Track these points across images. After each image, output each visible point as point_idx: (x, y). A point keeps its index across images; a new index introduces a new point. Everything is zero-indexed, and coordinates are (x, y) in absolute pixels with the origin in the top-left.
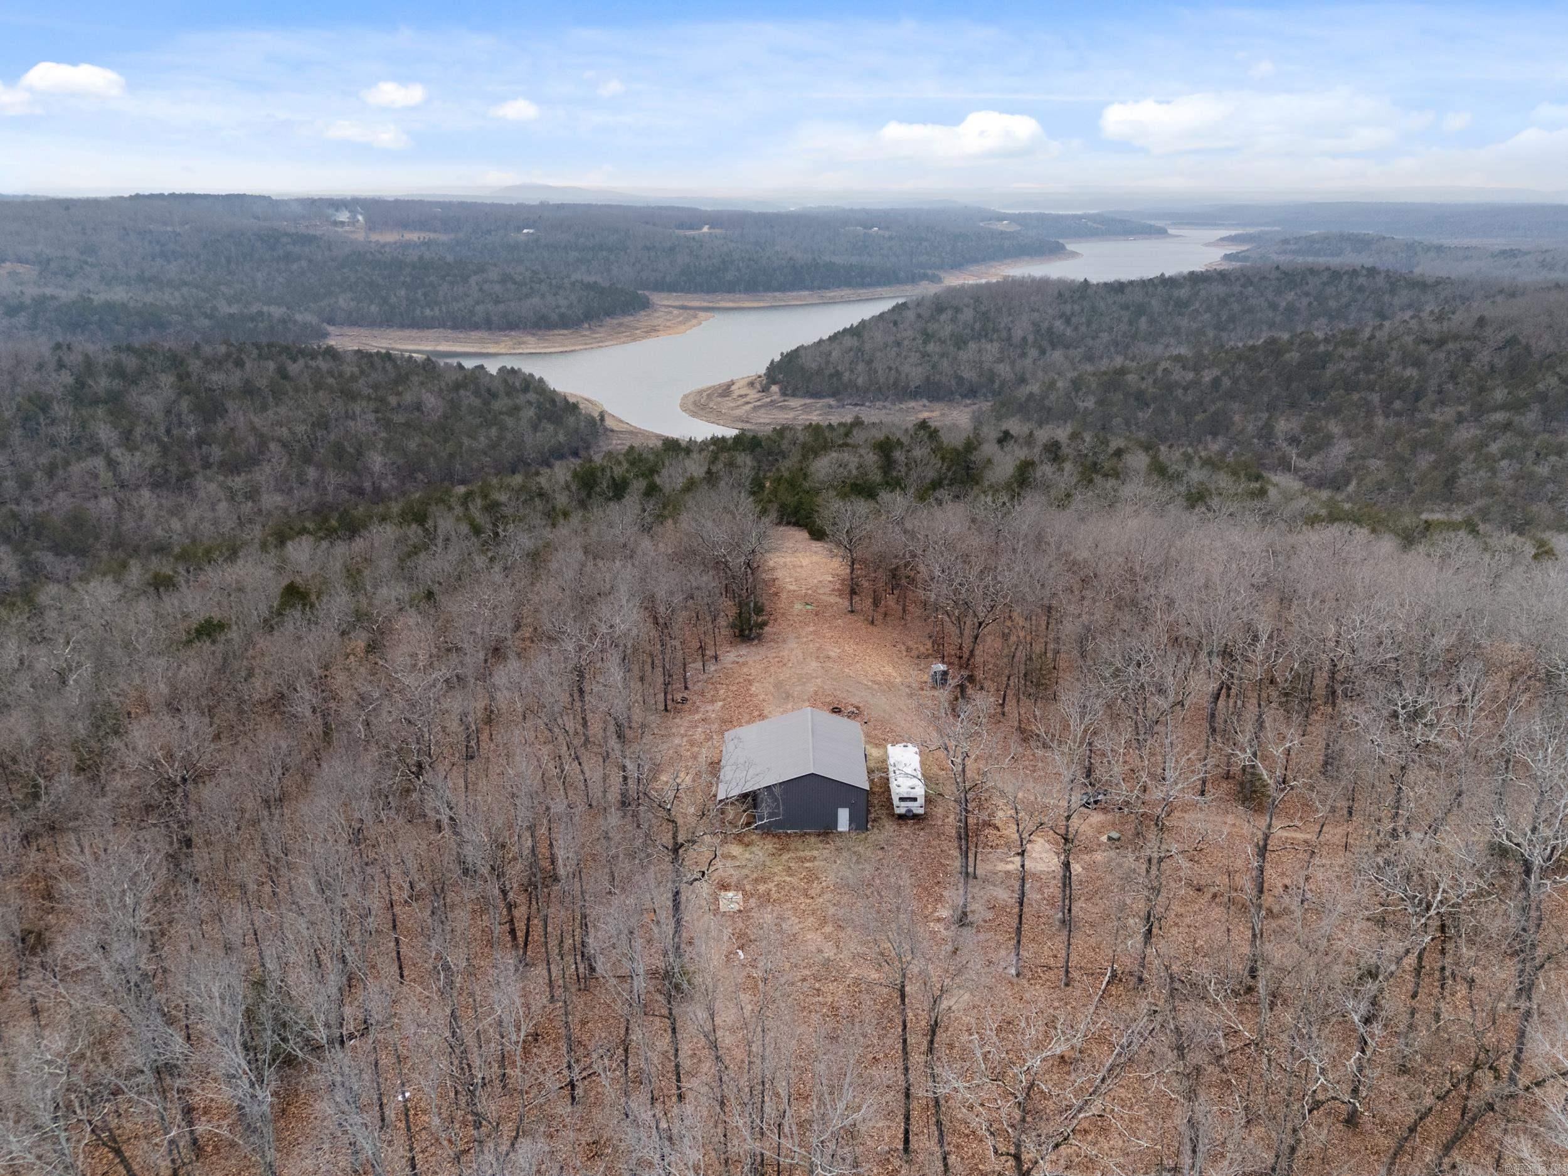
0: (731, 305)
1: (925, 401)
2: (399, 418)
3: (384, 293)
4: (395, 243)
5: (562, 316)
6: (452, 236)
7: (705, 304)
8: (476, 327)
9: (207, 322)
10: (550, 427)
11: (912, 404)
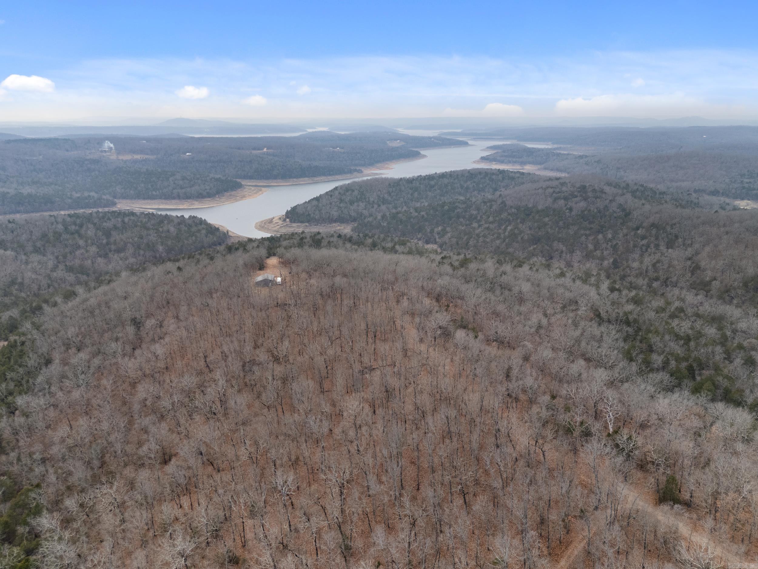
0: (275, 184)
1: (339, 224)
2: (163, 235)
3: (135, 185)
4: (130, 160)
5: (208, 193)
6: (155, 156)
7: (265, 184)
8: (174, 198)
9: (70, 201)
10: (211, 236)
11: (334, 224)
